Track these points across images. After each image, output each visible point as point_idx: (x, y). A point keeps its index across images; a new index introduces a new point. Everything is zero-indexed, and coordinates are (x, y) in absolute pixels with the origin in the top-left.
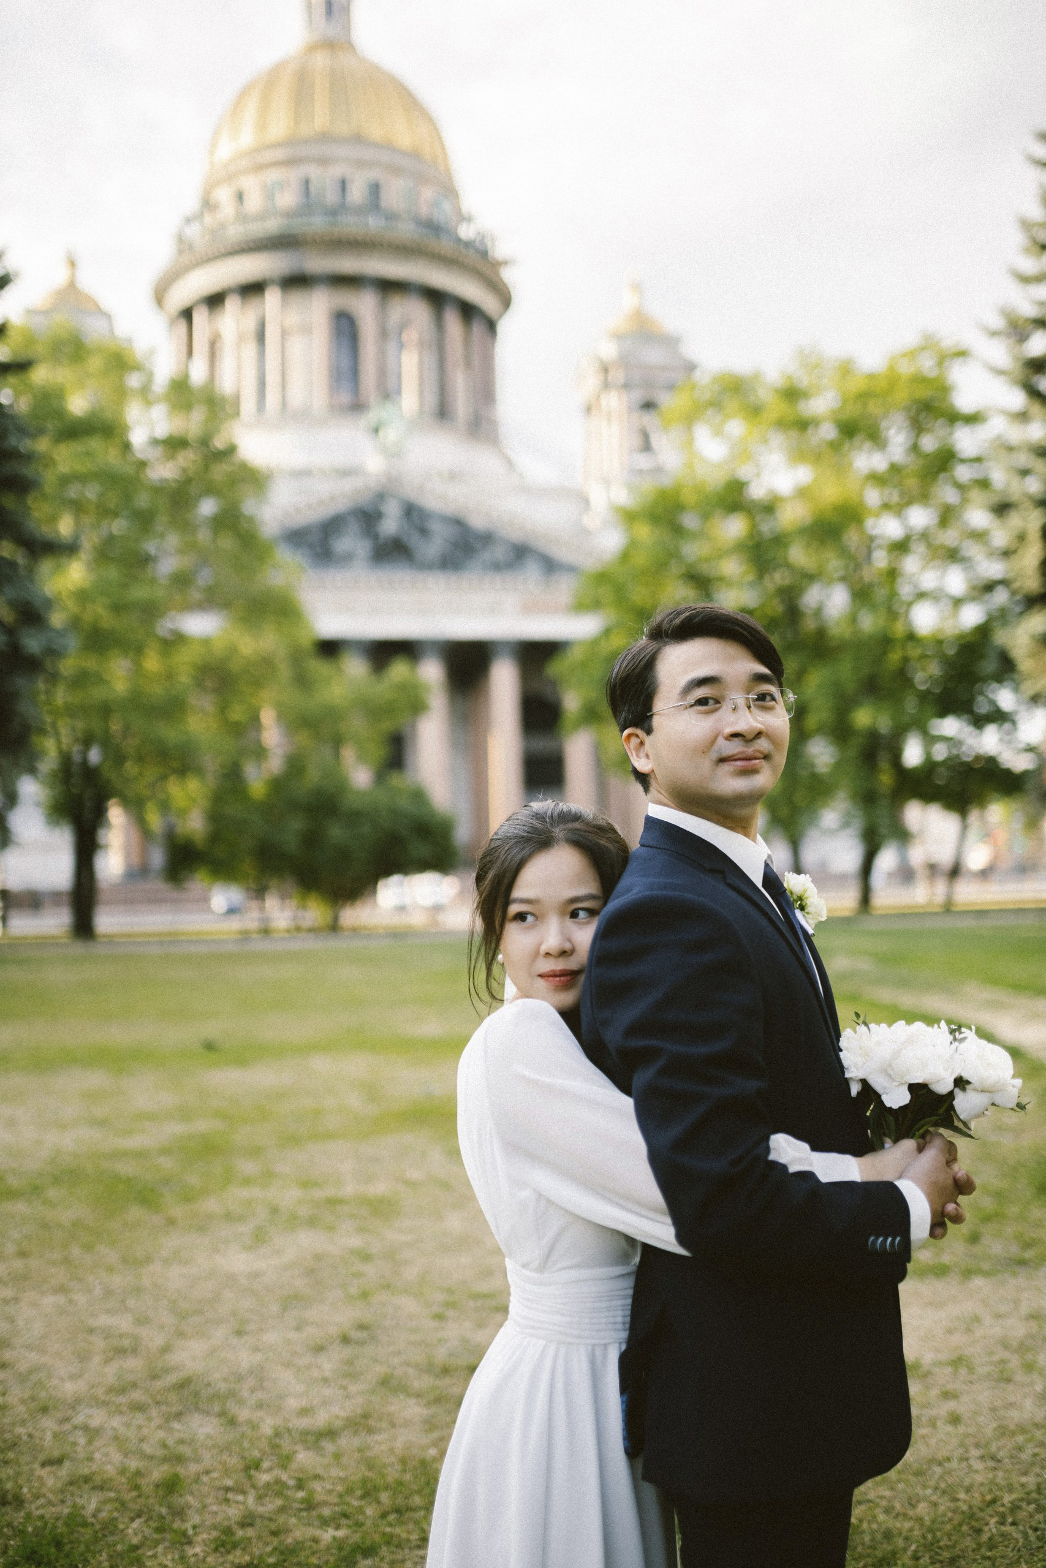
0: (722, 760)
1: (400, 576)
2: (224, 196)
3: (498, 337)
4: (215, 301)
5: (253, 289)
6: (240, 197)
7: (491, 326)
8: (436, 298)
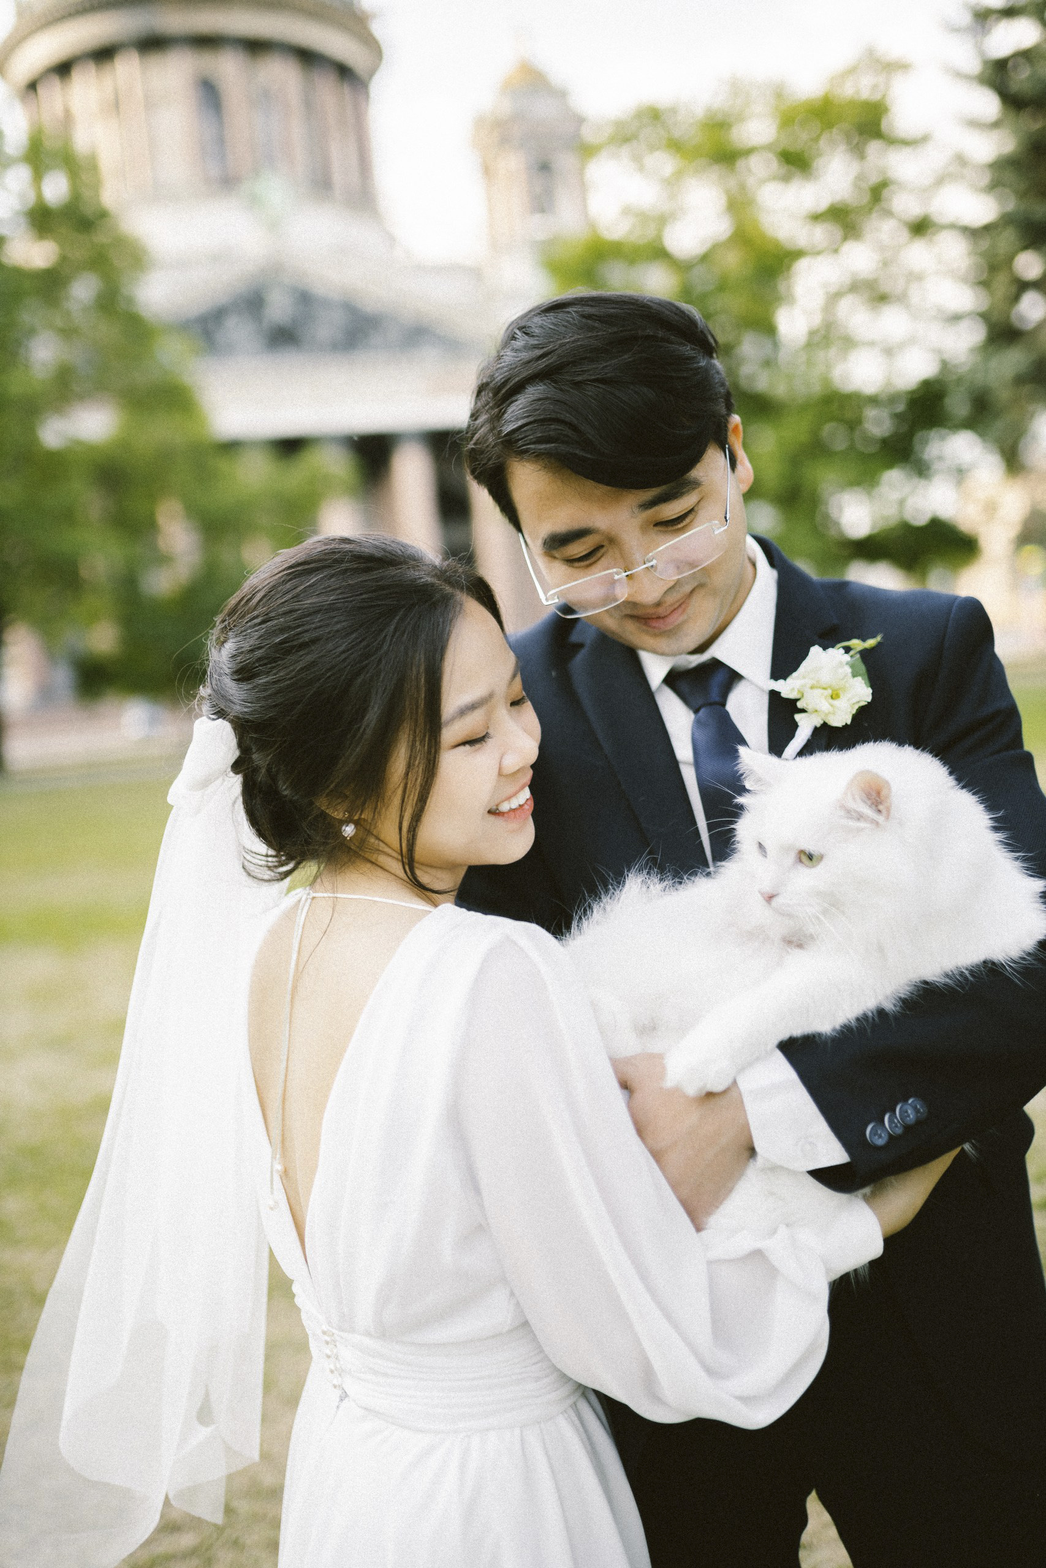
1: (290, 364)
3: (371, 100)
5: (104, 54)
7: (363, 86)
8: (307, 57)
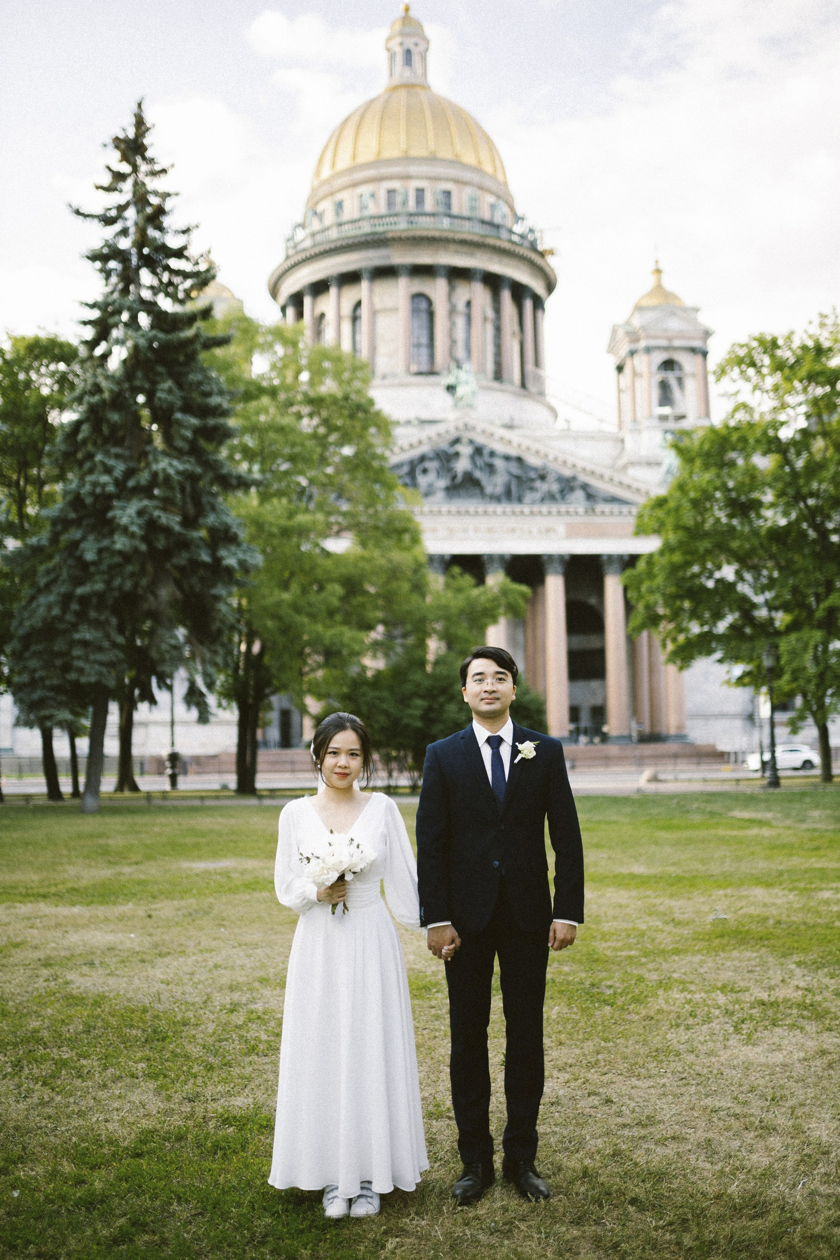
0: (482, 699)
1: (472, 505)
2: (327, 207)
3: (545, 311)
4: (319, 288)
5: (350, 278)
6: (339, 206)
7: (538, 303)
8: (493, 282)
